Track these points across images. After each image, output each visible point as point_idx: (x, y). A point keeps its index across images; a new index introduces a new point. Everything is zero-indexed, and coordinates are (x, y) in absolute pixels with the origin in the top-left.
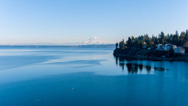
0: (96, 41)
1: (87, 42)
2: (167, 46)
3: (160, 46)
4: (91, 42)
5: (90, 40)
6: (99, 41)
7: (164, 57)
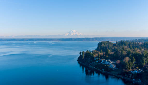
0: (75, 34)
1: (67, 34)
2: (107, 61)
3: (103, 61)
4: (70, 35)
5: (69, 32)
6: (77, 33)
7: (103, 70)
